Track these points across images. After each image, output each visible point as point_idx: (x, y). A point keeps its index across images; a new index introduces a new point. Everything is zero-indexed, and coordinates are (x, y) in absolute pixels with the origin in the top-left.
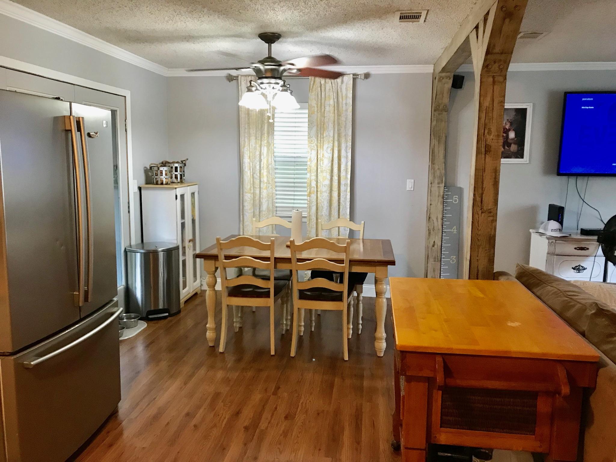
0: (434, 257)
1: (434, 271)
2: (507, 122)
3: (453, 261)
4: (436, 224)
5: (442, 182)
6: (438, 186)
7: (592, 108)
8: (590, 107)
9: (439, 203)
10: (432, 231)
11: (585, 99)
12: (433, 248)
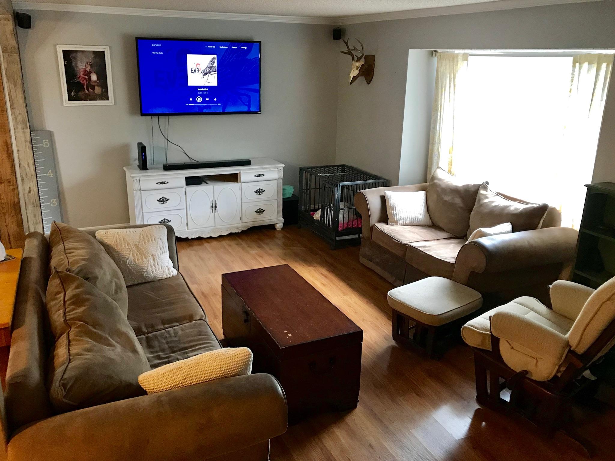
0: (32, 203)
1: (35, 216)
2: (87, 64)
3: (54, 204)
4: (28, 170)
5: (27, 128)
6: (22, 131)
7: (162, 53)
8: (159, 53)
9: (28, 149)
10: (24, 177)
11: (154, 45)
12: (30, 194)
